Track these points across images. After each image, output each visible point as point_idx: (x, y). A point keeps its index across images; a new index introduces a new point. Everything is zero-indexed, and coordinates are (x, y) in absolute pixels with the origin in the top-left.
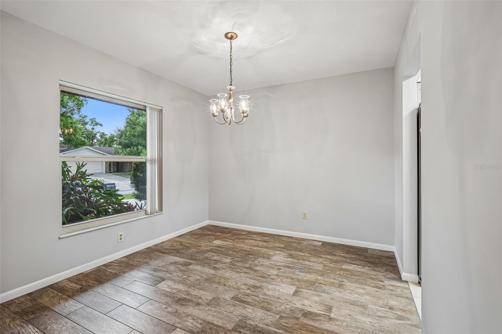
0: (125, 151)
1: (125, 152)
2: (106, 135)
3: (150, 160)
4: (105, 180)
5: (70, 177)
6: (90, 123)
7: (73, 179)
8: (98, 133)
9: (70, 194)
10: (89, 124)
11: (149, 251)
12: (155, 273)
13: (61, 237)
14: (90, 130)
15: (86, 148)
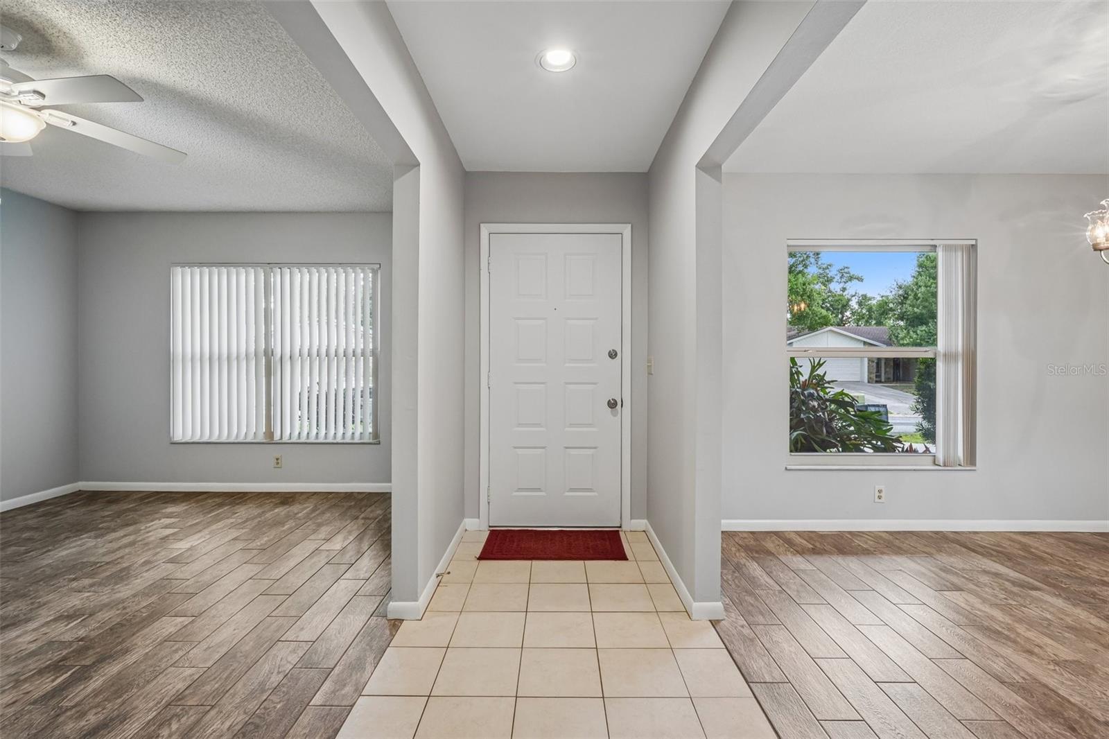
0: (914, 332)
1: (915, 336)
2: (870, 299)
3: (945, 355)
4: (866, 396)
5: (801, 383)
6: (837, 278)
7: (805, 386)
8: (854, 296)
9: (799, 409)
10: (835, 280)
11: (937, 538)
12: (943, 574)
13: (789, 467)
14: (838, 293)
15: (830, 331)
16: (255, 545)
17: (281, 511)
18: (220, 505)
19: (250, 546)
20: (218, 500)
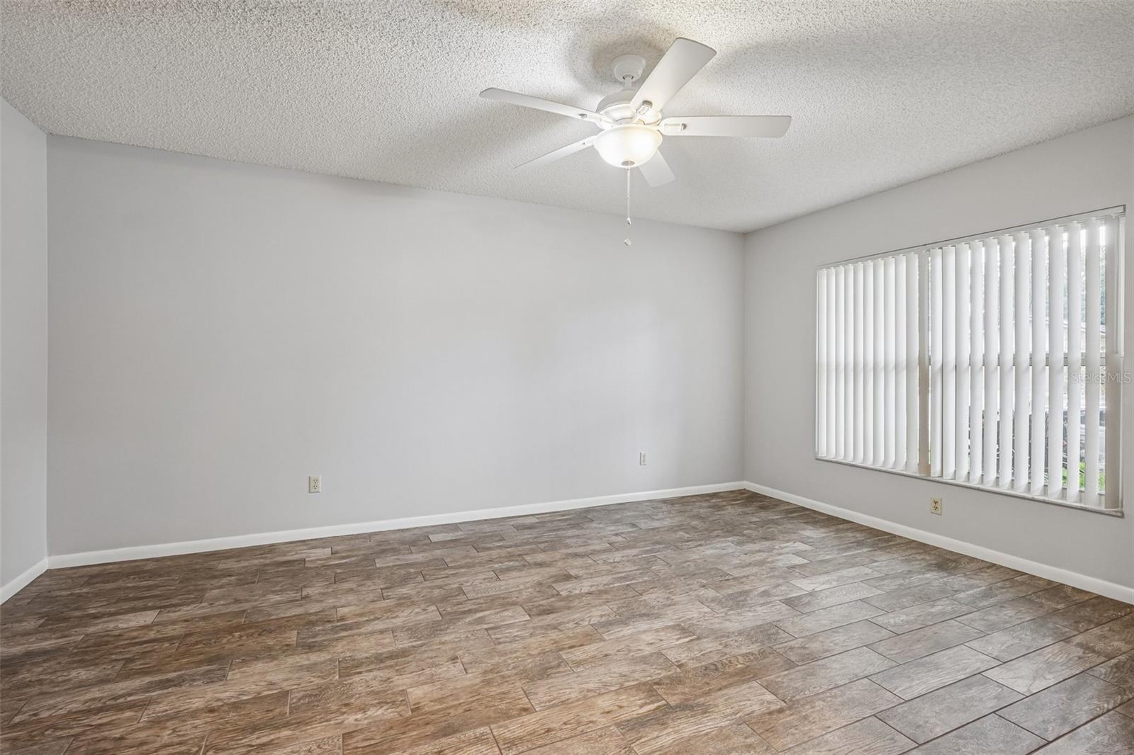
16: (886, 621)
17: (935, 578)
18: (860, 544)
19: (881, 620)
20: (860, 536)
